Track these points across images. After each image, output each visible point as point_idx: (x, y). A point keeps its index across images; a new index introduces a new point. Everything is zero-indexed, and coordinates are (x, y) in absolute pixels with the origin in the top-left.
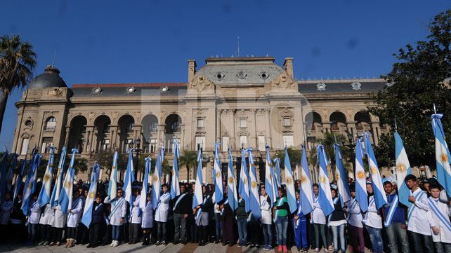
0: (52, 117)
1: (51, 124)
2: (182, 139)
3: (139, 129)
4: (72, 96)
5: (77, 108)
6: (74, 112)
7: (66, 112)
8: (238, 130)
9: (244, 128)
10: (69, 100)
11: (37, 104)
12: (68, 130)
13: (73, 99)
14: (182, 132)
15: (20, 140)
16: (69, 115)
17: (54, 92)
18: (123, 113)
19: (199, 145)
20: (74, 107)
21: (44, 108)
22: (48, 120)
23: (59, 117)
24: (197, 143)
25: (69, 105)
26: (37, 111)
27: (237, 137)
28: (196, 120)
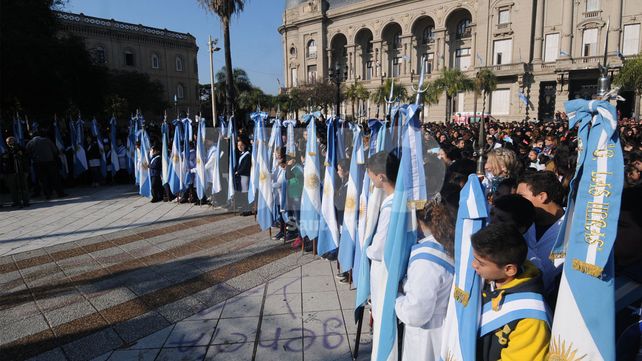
0: (312, 40)
1: (313, 49)
2: (472, 49)
3: (408, 41)
4: (328, 9)
5: (335, 24)
6: (333, 29)
7: (325, 32)
8: (580, 18)
9: (594, 14)
10: (325, 15)
11: (296, 27)
12: (329, 55)
13: (330, 13)
14: (473, 37)
15: (289, 71)
16: (328, 35)
17: (308, 8)
18: (387, 21)
19: (499, 56)
20: (332, 23)
21: (303, 30)
22: (309, 44)
23: (318, 39)
24: (496, 52)
25: (326, 21)
26: (297, 36)
27: (577, 33)
28: (496, 13)
